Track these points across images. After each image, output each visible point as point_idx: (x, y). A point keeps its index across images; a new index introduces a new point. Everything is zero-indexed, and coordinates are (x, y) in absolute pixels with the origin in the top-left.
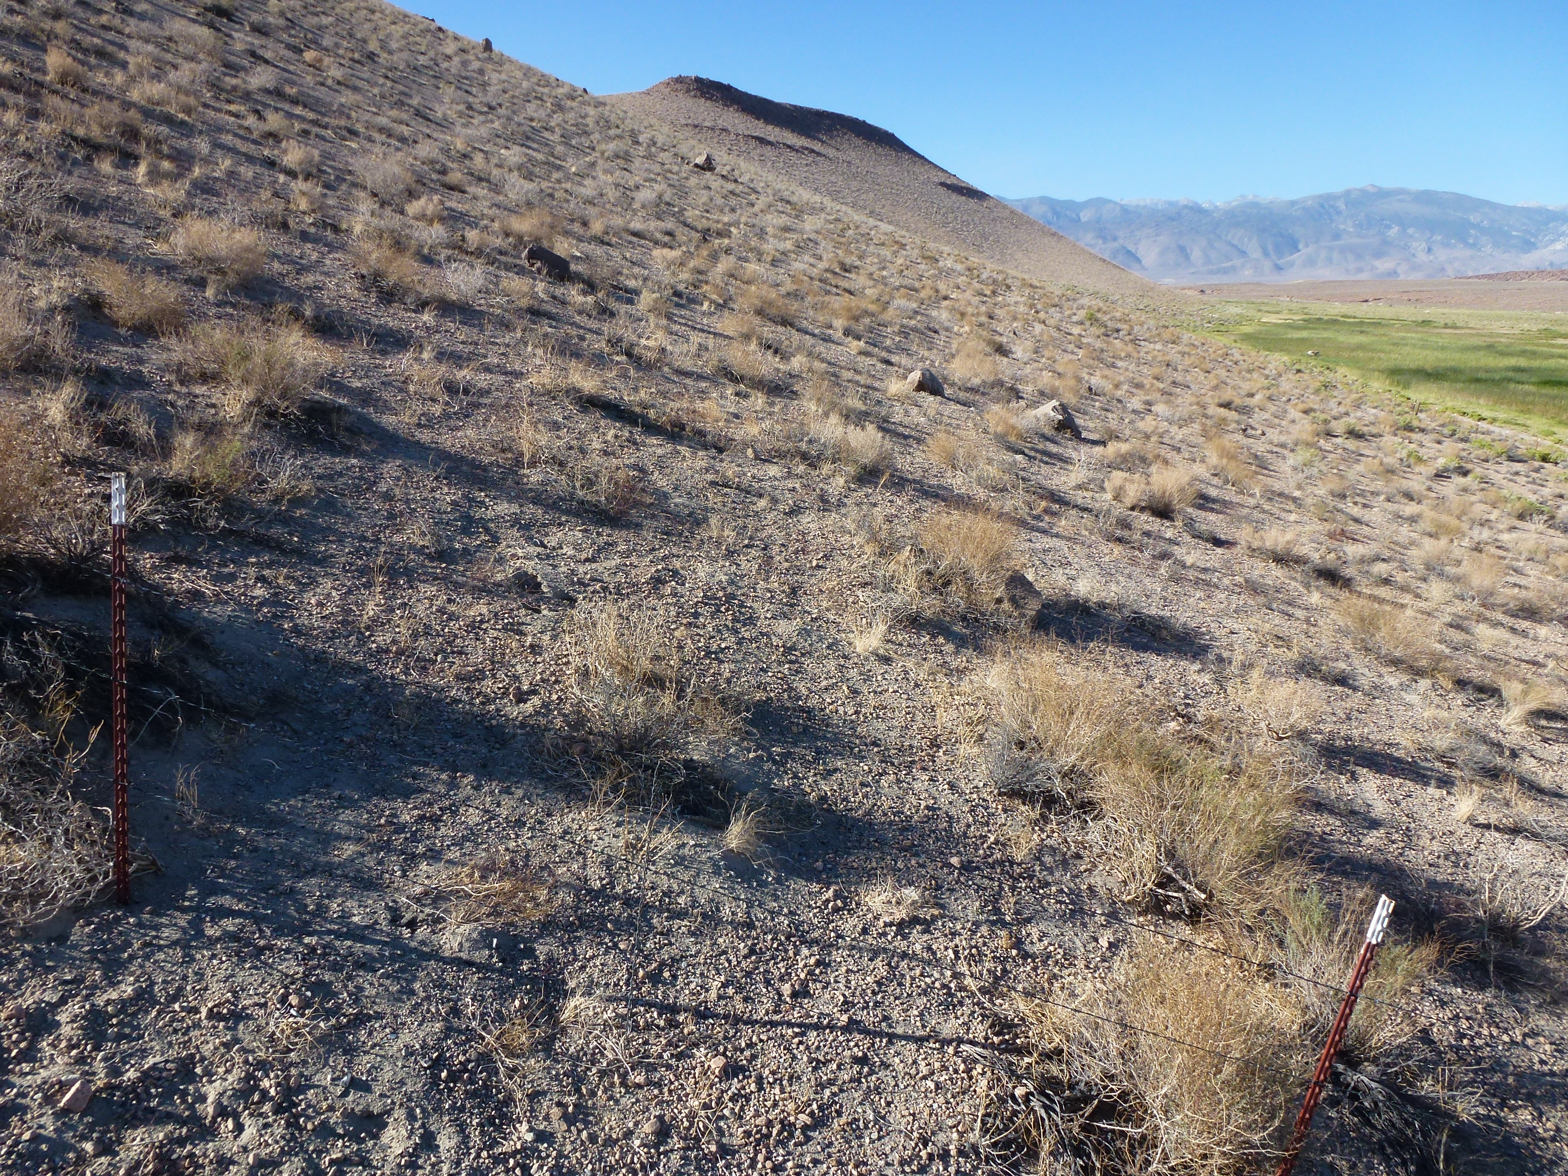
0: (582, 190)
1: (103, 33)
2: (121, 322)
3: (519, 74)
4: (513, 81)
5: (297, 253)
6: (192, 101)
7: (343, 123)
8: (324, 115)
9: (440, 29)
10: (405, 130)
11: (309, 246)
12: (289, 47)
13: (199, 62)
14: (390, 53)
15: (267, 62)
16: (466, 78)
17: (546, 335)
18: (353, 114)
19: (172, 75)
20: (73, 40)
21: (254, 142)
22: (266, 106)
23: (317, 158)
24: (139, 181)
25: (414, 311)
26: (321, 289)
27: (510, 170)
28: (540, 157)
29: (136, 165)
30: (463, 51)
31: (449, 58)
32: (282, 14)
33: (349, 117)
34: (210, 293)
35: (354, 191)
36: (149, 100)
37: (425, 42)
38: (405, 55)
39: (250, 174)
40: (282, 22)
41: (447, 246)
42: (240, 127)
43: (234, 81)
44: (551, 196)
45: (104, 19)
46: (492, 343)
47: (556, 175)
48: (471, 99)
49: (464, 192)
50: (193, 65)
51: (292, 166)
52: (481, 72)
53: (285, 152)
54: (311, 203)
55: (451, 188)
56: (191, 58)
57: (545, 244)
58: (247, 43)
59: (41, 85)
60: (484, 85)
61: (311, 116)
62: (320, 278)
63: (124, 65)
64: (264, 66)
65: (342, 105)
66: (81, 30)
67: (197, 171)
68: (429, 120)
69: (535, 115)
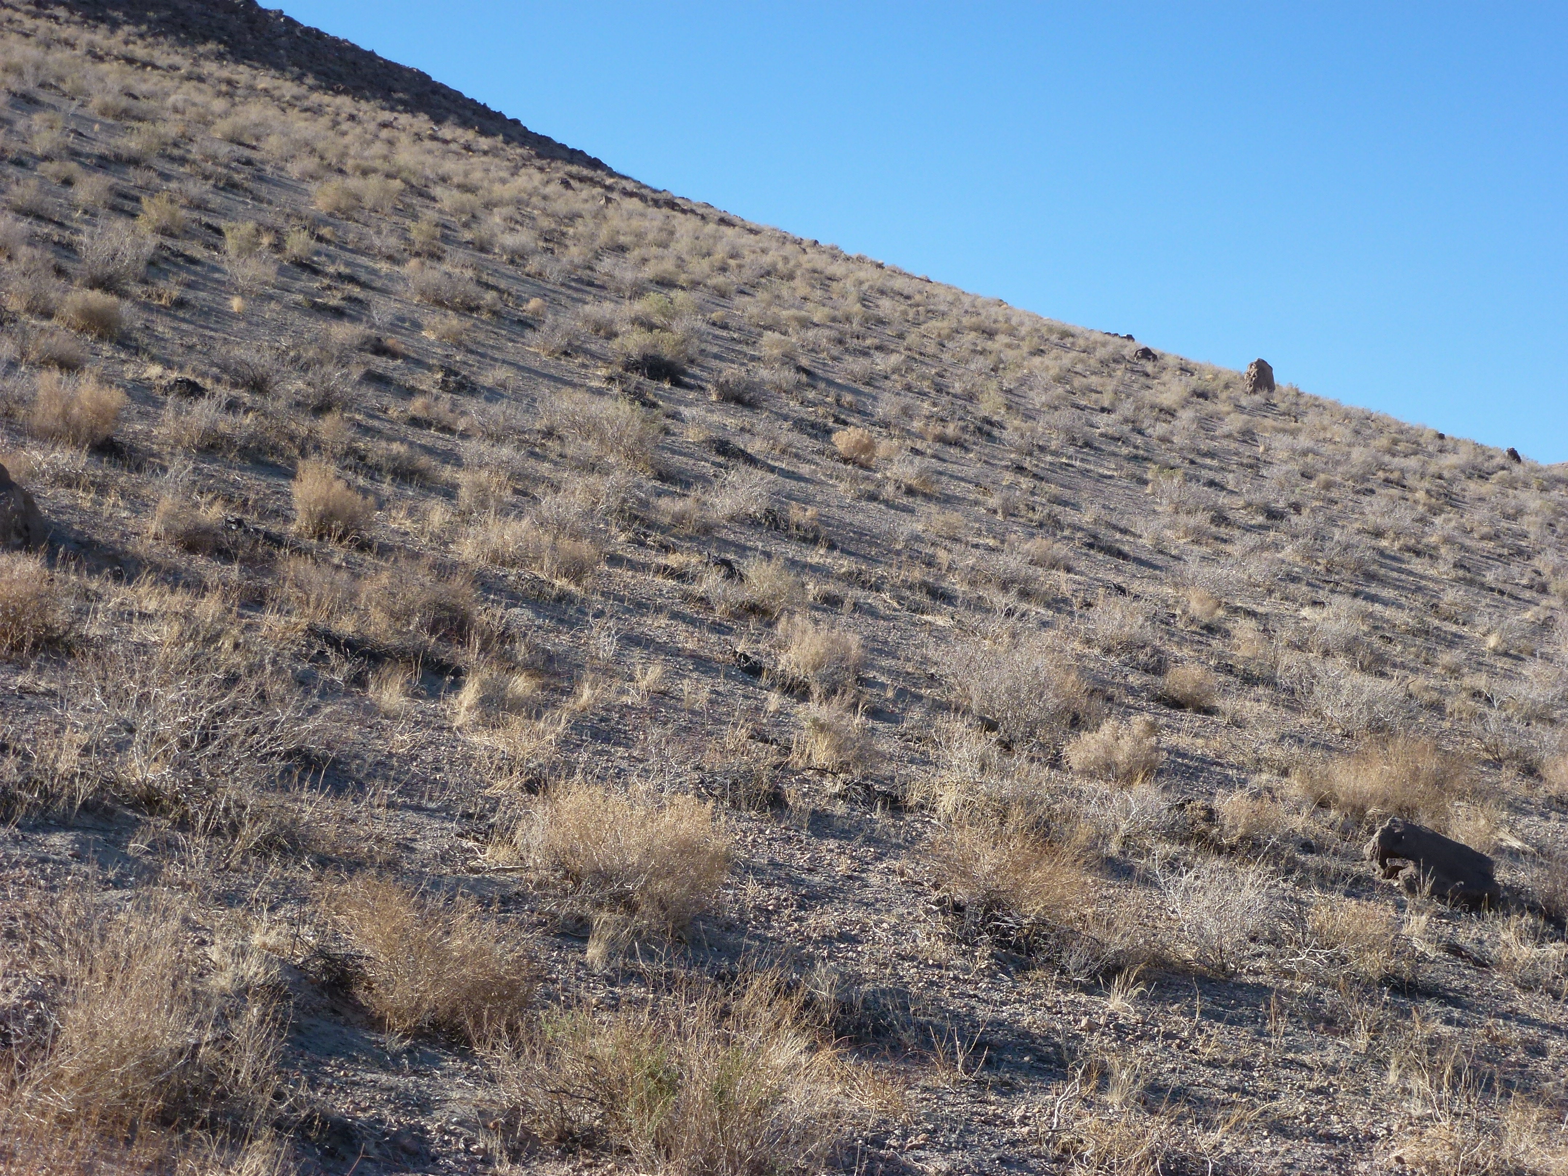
0: (1519, 689)
1: (413, 434)
2: (391, 1019)
3: (1341, 433)
4: (1327, 449)
5: (802, 859)
6: (585, 549)
7: (917, 574)
8: (873, 561)
9: (1147, 353)
10: (1063, 582)
11: (832, 844)
12: (800, 425)
13: (606, 472)
14: (1028, 416)
15: (751, 460)
16: (1211, 454)
17: (1435, 1043)
18: (943, 556)
19: (549, 503)
20: (352, 451)
21: (717, 628)
22: (742, 550)
23: (855, 651)
24: (458, 722)
25: (1087, 989)
26: (854, 940)
27: (1326, 653)
28: (1402, 618)
29: (457, 686)
30: (1203, 395)
31: (1170, 413)
32: (788, 359)
33: (930, 562)
34: (594, 951)
35: (941, 721)
36: (497, 558)
37: (1111, 385)
38: (1065, 417)
39: (704, 695)
40: (788, 376)
41: (1170, 834)
42: (687, 597)
43: (678, 506)
44: (1437, 707)
45: (416, 406)
46: (1289, 1064)
47: (1447, 657)
48: (1223, 500)
49: (1209, 711)
50: (593, 479)
51: (799, 673)
52: (1248, 436)
53: (782, 646)
54: (839, 749)
55: (1177, 704)
56: (590, 467)
57: (1425, 821)
58: (710, 426)
59: (277, 541)
60: (1255, 466)
61: (845, 564)
62: (854, 914)
63: (449, 492)
64: (743, 468)
65: (917, 538)
66: (367, 431)
67: (586, 694)
68: (1121, 554)
69: (1385, 522)
